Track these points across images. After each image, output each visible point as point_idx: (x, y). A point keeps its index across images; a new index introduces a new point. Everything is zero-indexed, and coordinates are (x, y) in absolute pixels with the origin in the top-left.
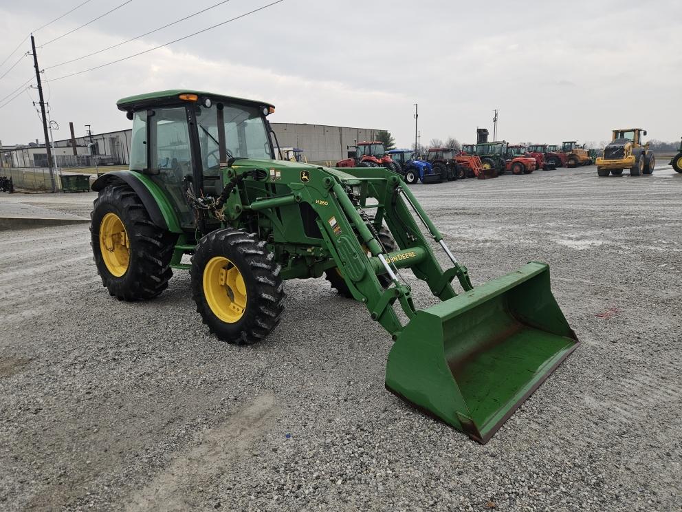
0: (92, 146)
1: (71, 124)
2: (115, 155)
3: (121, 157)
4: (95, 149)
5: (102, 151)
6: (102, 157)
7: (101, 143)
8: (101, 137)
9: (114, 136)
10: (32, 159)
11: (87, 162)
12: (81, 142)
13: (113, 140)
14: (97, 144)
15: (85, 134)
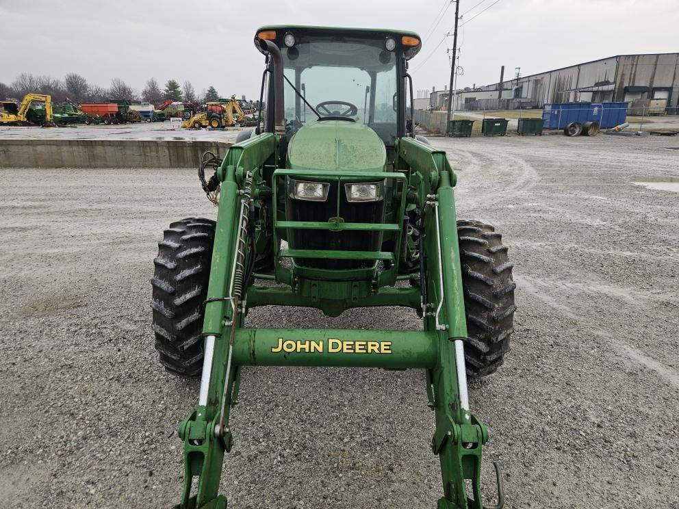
0: (516, 90)
1: (503, 68)
2: (535, 98)
3: (540, 99)
4: (518, 92)
5: (524, 94)
6: (522, 101)
7: (525, 85)
8: (527, 79)
9: (539, 78)
10: (464, 102)
11: (505, 106)
12: (508, 86)
13: (537, 82)
14: (522, 87)
15: (514, 77)
